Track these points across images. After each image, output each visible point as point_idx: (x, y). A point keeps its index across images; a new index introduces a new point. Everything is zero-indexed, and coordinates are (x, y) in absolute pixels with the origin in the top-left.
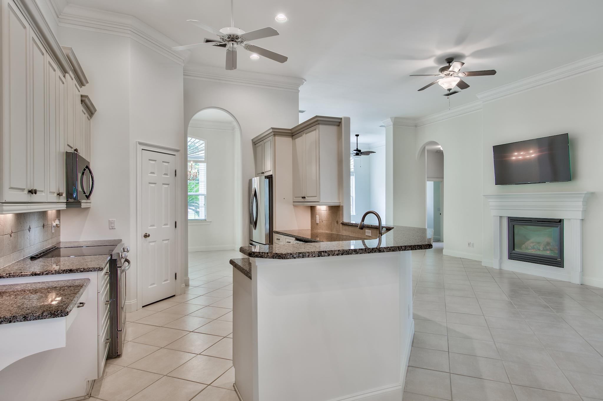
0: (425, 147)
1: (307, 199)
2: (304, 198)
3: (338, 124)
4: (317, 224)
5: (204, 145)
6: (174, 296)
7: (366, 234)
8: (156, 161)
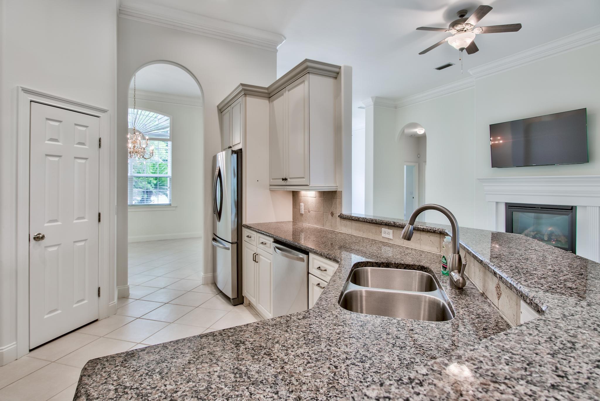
0: (404, 130)
1: (290, 181)
2: (285, 179)
3: (335, 75)
4: (302, 215)
5: (169, 121)
6: (97, 320)
7: (383, 235)
8: (60, 122)
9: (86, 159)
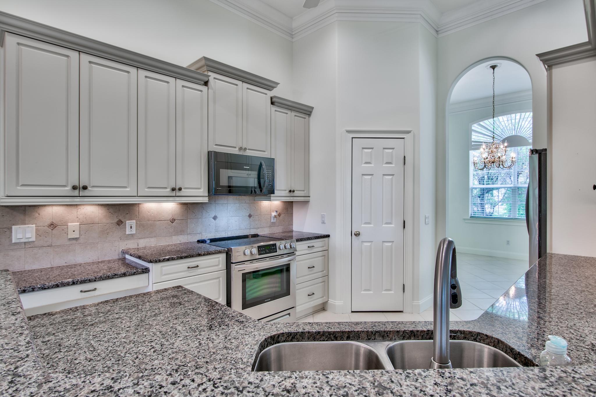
6: (401, 312)
8: (372, 148)
9: (393, 175)
